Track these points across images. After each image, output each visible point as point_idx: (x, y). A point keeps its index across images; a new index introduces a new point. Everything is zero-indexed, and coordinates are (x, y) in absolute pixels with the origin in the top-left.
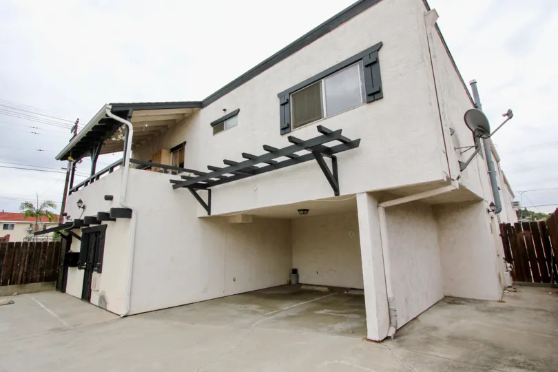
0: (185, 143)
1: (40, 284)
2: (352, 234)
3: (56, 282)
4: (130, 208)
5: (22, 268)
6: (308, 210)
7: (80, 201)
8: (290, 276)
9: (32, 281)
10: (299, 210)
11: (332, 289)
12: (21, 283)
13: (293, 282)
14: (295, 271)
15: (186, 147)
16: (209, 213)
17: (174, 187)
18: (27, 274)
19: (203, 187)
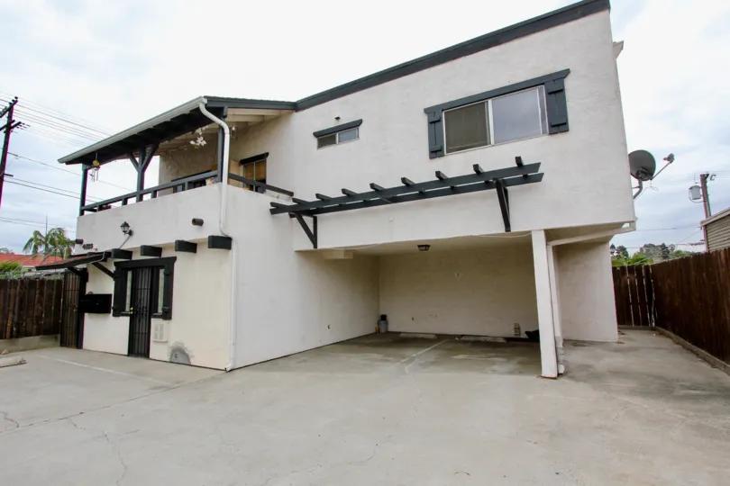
0: (267, 154)
1: (37, 338)
2: (458, 275)
3: (59, 336)
4: (230, 235)
5: (11, 315)
6: (428, 246)
7: (126, 225)
8: (378, 323)
9: (27, 334)
10: (419, 246)
11: (440, 338)
12: (11, 337)
13: (383, 330)
14: (384, 318)
15: (268, 159)
16: (315, 246)
17: (273, 212)
18: (18, 325)
19: (310, 213)
